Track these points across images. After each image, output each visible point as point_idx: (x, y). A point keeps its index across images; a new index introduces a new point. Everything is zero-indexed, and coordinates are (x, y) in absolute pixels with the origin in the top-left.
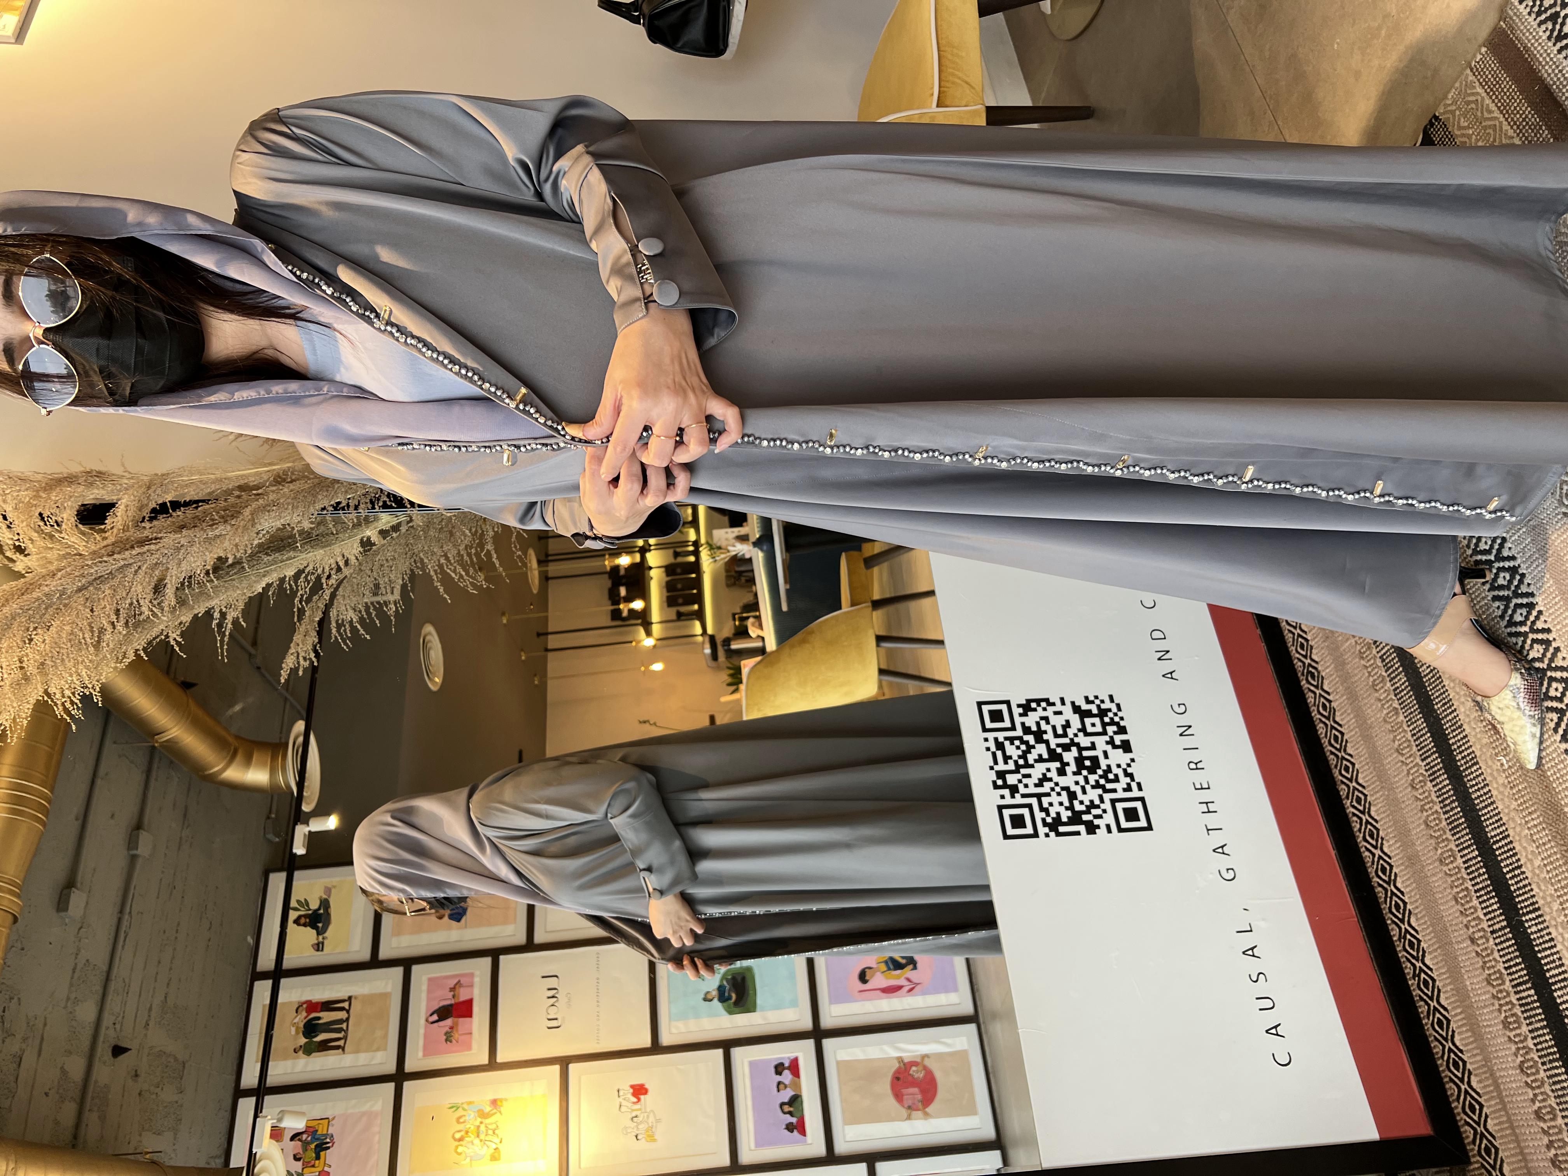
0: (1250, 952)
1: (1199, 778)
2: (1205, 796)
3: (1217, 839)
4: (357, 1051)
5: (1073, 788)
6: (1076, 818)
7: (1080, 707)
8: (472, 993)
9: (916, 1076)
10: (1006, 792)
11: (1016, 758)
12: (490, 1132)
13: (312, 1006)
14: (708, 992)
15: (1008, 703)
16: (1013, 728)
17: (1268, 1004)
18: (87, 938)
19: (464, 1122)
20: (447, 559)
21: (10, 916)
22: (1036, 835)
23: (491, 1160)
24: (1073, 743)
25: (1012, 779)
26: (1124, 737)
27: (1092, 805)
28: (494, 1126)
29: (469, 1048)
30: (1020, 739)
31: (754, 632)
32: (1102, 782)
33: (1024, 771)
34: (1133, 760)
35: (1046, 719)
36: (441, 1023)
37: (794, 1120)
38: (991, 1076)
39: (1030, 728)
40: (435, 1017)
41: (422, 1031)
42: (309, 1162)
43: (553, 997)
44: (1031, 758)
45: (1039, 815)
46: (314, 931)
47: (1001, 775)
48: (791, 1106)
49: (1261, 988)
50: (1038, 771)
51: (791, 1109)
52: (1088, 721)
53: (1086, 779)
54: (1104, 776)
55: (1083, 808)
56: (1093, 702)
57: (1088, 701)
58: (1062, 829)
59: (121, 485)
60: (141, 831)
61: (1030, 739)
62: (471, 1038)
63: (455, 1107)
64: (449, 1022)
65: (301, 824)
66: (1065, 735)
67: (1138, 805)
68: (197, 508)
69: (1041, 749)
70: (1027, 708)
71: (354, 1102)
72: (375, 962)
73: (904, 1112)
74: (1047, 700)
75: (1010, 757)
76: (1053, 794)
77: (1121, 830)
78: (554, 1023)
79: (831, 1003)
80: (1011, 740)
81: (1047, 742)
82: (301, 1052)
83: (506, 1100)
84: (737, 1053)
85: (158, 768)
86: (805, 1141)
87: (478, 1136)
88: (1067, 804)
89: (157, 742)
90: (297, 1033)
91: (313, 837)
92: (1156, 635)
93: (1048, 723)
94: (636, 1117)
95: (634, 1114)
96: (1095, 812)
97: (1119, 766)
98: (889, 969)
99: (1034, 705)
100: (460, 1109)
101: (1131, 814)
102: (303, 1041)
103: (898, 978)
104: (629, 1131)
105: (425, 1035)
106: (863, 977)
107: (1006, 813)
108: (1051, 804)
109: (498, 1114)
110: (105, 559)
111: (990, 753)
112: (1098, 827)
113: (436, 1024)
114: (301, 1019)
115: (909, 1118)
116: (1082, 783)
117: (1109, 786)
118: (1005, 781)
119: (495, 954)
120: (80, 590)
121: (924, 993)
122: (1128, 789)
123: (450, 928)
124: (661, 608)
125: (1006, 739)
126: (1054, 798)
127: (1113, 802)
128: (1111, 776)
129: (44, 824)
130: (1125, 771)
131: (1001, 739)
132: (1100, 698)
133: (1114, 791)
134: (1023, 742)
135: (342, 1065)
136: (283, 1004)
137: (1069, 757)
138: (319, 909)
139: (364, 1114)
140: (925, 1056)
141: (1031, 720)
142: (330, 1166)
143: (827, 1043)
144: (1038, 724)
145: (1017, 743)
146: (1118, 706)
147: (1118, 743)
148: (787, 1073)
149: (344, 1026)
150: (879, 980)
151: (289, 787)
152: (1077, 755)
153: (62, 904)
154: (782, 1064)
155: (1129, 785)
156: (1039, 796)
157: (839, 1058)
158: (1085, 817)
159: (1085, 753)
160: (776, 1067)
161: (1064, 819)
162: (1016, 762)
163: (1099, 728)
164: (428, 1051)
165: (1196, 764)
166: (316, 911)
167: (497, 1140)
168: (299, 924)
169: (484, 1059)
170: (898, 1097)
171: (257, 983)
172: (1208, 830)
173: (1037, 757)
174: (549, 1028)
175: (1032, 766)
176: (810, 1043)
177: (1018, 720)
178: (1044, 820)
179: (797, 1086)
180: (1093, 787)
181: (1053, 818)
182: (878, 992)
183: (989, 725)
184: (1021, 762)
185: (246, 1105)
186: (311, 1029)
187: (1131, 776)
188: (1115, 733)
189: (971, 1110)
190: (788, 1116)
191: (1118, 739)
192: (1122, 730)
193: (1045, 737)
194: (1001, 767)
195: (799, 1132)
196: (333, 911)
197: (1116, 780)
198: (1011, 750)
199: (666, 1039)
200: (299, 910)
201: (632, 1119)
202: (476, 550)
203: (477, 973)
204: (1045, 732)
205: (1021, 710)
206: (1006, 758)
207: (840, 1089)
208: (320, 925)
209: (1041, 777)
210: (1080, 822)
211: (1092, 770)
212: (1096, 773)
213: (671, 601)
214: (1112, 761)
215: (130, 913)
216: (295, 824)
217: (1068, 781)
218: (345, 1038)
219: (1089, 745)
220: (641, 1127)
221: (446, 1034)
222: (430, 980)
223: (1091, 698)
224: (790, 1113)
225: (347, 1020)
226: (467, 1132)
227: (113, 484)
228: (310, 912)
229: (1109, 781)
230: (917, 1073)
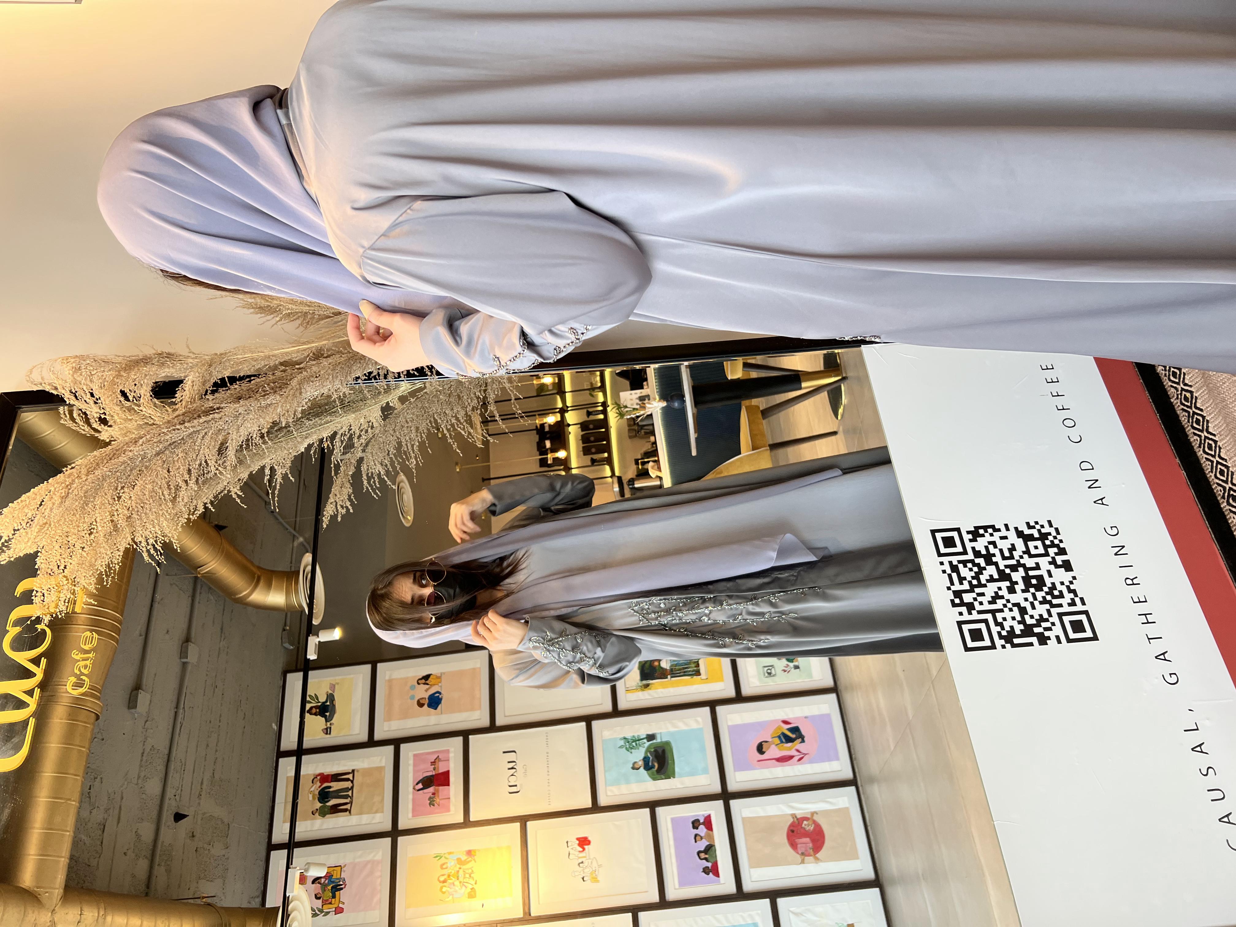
0: (1198, 748)
1: (1136, 592)
2: (1143, 608)
3: (1158, 647)
4: (361, 813)
5: (1023, 604)
6: (1028, 631)
7: (1022, 531)
8: (449, 767)
9: (807, 829)
10: (964, 609)
11: (970, 579)
12: (467, 876)
13: (324, 778)
14: (635, 763)
15: (958, 530)
16: (965, 552)
17: (1219, 795)
18: (152, 729)
19: (446, 868)
20: (457, 419)
21: (93, 714)
22: (993, 647)
23: (469, 898)
24: (1019, 564)
25: (968, 598)
26: (1064, 558)
27: (1041, 619)
28: (470, 871)
29: (448, 810)
30: (972, 561)
31: (653, 473)
32: (1049, 598)
33: (978, 590)
34: (1074, 578)
35: (994, 543)
36: (425, 791)
37: (709, 865)
38: (869, 828)
39: (980, 551)
40: (420, 786)
41: (411, 797)
42: (327, 900)
43: (512, 768)
44: (983, 578)
45: (995, 629)
46: (323, 719)
47: (958, 594)
48: (706, 854)
49: (1212, 781)
50: (990, 590)
51: (707, 856)
52: (1031, 544)
53: (1034, 595)
54: (1050, 593)
55: (1033, 622)
56: (1034, 527)
57: (1030, 527)
58: (1016, 641)
59: (187, 364)
60: (190, 643)
61: (981, 561)
62: (449, 802)
63: (438, 857)
64: (431, 789)
65: (313, 635)
66: (1012, 557)
67: (1083, 617)
68: (250, 381)
69: (991, 570)
70: (975, 534)
71: (360, 853)
72: (371, 742)
73: (799, 858)
74: (993, 527)
75: (965, 579)
76: (1006, 610)
77: (1069, 641)
78: (514, 789)
79: (735, 771)
80: (964, 563)
81: (996, 564)
82: (317, 814)
83: (479, 850)
84: (660, 811)
85: (200, 593)
86: (719, 881)
87: (458, 879)
88: (1018, 618)
89: (199, 573)
90: (314, 798)
91: (322, 646)
92: (1084, 466)
93: (995, 547)
94: (582, 863)
95: (580, 861)
96: (1044, 625)
97: (1062, 583)
98: (782, 742)
99: (981, 531)
100: (443, 858)
101: (1078, 626)
102: (319, 805)
103: (789, 749)
104: (577, 874)
105: (414, 800)
106: (760, 749)
107: (965, 627)
108: (1005, 619)
109: (473, 861)
110: (178, 427)
111: (946, 575)
112: (1049, 638)
113: (421, 792)
114: (316, 788)
115: (803, 862)
116: (1031, 599)
117: (1055, 601)
118: (961, 599)
119: (465, 734)
120: (158, 454)
121: (811, 762)
122: (1073, 603)
123: (429, 715)
124: (578, 456)
125: (959, 562)
126: (1007, 614)
127: (1060, 615)
128: (1056, 593)
129: (117, 641)
130: (1068, 587)
131: (955, 563)
132: (1040, 524)
133: (1060, 605)
134: (975, 564)
135: (350, 824)
136: (303, 775)
137: (1018, 576)
138: (326, 701)
139: (368, 862)
140: (813, 814)
141: (980, 544)
142: (344, 903)
143: (733, 803)
144: (987, 548)
145: (970, 565)
146: (1057, 530)
147: (1059, 563)
148: (702, 827)
149: (350, 793)
150: (774, 751)
151: (301, 606)
152: (1024, 575)
153: (132, 703)
154: (698, 820)
155: (1072, 599)
156: (993, 612)
157: (744, 816)
158: (1037, 630)
159: (1031, 573)
160: (693, 823)
161: (1018, 632)
162: (970, 582)
163: (1041, 550)
164: (416, 813)
165: (1132, 580)
166: (324, 703)
167: (473, 882)
168: (311, 714)
169: (460, 819)
170: (794, 845)
171: (281, 760)
172: (1149, 639)
173: (989, 578)
174: (510, 793)
175: (985, 586)
176: (720, 803)
177: (969, 545)
178: (999, 633)
179: (711, 837)
180: (1041, 603)
181: (1007, 631)
182: (774, 761)
183: (943, 550)
184: (975, 582)
185: (278, 858)
186: (324, 796)
187: (1074, 592)
188: (1056, 554)
189: (854, 855)
190: (704, 861)
191: (1059, 559)
192: (1062, 552)
193: (994, 559)
194: (957, 587)
195: (714, 874)
196: (337, 703)
197: (1061, 596)
198: (964, 572)
199: (603, 801)
200: (311, 703)
201: (579, 864)
202: (481, 411)
203: (452, 750)
204: (994, 555)
205: (970, 537)
206: (961, 580)
207: (746, 840)
208: (328, 714)
209: (994, 595)
210: (1034, 635)
211: (1039, 588)
212: (1043, 590)
213: (586, 451)
214: (1056, 579)
215: (184, 708)
216: (308, 636)
217: (1018, 597)
218: (351, 803)
219: (1034, 566)
220: (585, 871)
221: (430, 798)
222: (415, 755)
223: (1032, 524)
224: (706, 859)
225: (352, 787)
226: (449, 876)
227: (181, 364)
228: (319, 704)
229: (1054, 597)
230: (808, 826)
